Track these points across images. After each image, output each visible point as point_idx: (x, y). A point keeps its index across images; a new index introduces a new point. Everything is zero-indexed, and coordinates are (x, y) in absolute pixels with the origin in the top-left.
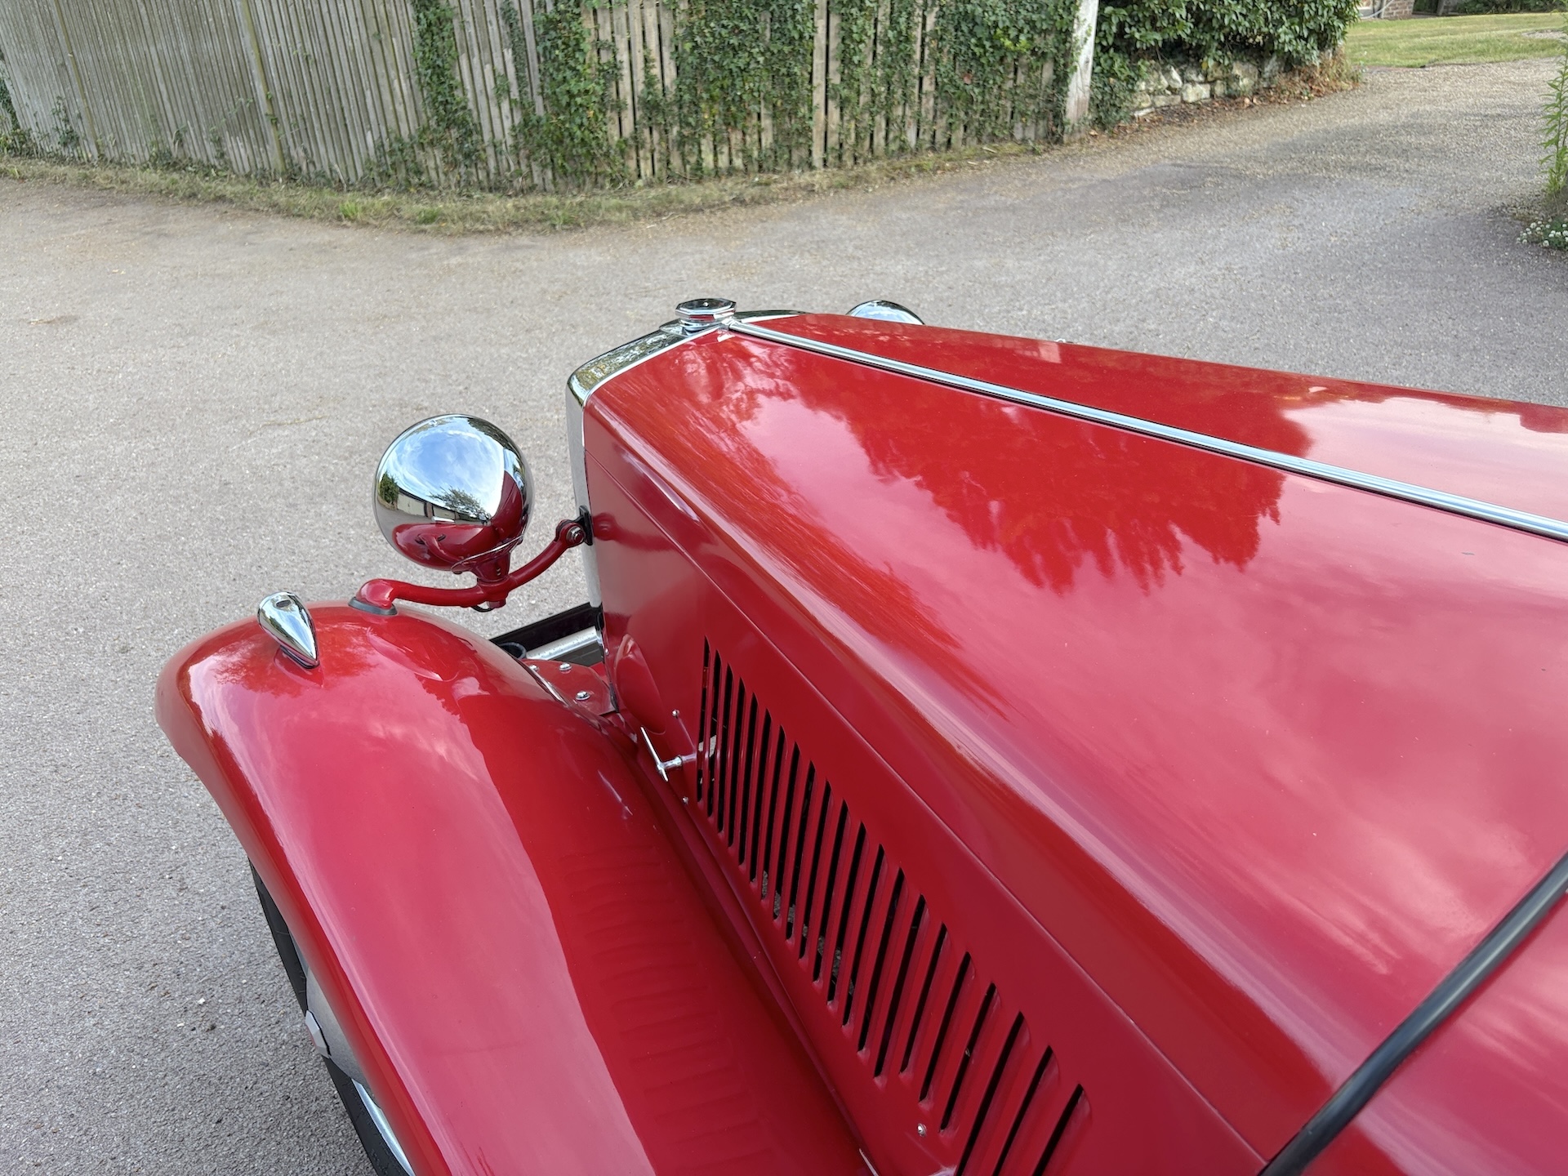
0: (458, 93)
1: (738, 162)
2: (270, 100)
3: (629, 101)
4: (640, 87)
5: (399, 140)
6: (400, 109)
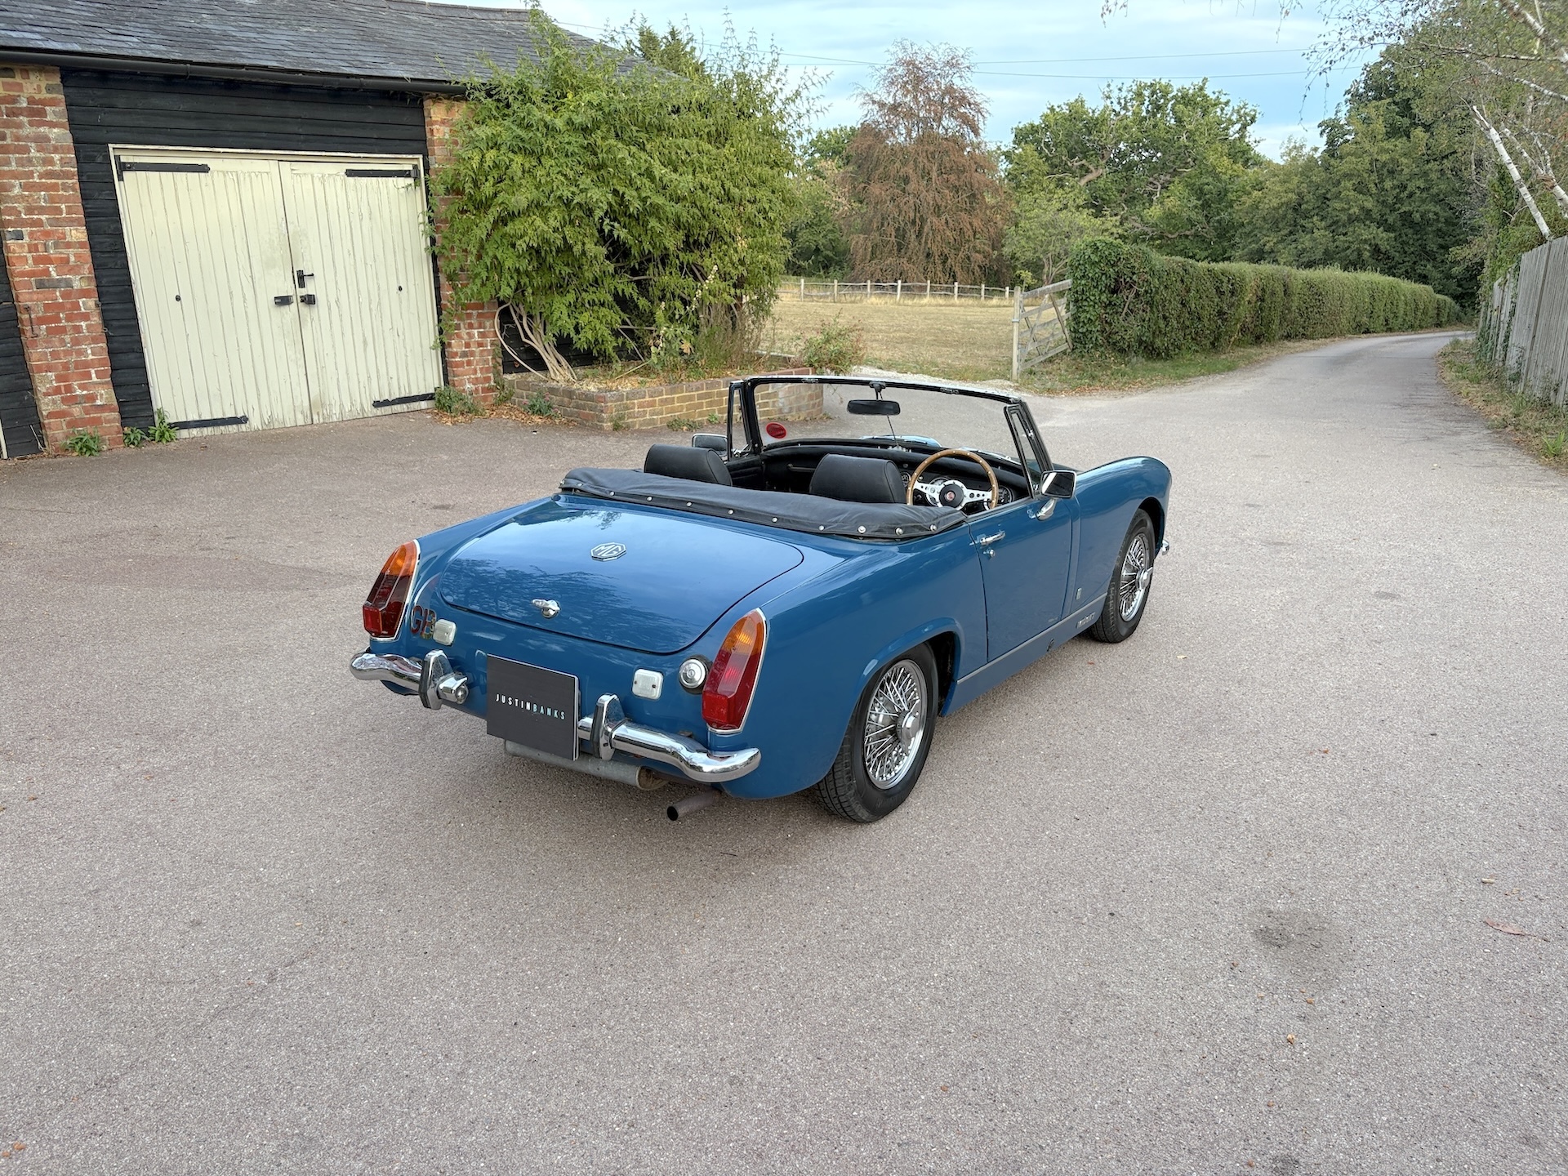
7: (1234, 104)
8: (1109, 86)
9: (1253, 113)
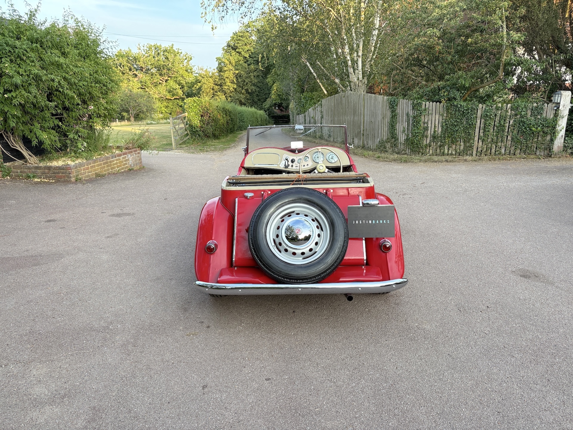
0: (396, 131)
1: (454, 153)
2: (363, 130)
3: (429, 136)
4: (432, 132)
5: (383, 141)
6: (384, 134)
7: (184, 53)
8: (139, 45)
9: (190, 57)
